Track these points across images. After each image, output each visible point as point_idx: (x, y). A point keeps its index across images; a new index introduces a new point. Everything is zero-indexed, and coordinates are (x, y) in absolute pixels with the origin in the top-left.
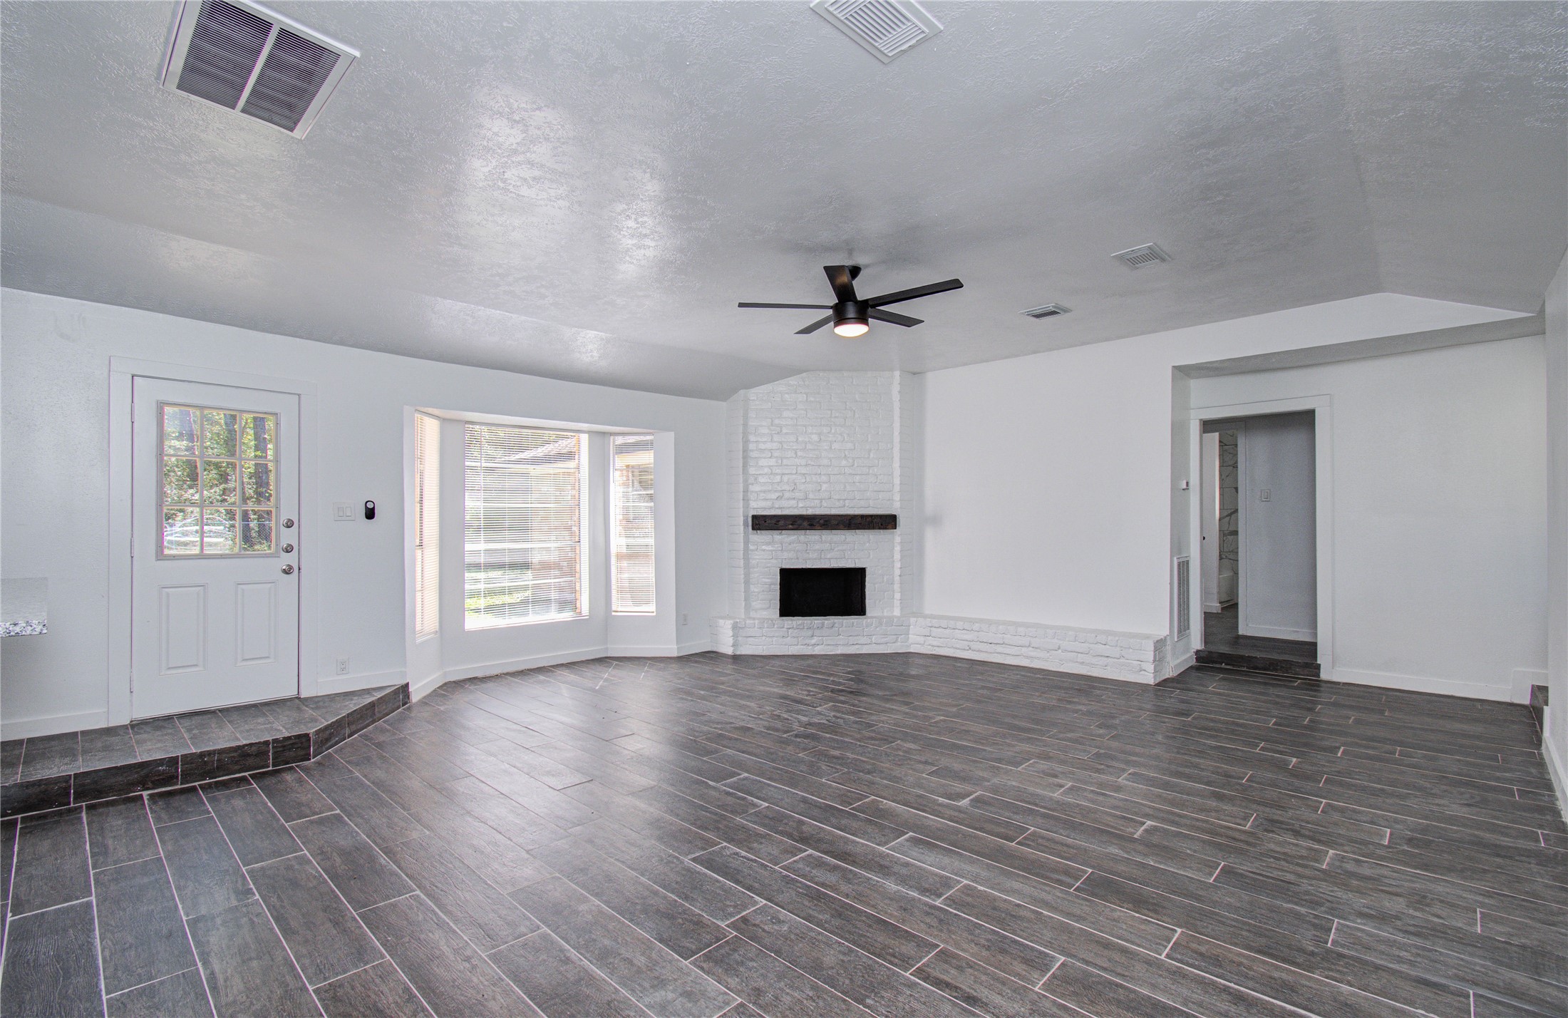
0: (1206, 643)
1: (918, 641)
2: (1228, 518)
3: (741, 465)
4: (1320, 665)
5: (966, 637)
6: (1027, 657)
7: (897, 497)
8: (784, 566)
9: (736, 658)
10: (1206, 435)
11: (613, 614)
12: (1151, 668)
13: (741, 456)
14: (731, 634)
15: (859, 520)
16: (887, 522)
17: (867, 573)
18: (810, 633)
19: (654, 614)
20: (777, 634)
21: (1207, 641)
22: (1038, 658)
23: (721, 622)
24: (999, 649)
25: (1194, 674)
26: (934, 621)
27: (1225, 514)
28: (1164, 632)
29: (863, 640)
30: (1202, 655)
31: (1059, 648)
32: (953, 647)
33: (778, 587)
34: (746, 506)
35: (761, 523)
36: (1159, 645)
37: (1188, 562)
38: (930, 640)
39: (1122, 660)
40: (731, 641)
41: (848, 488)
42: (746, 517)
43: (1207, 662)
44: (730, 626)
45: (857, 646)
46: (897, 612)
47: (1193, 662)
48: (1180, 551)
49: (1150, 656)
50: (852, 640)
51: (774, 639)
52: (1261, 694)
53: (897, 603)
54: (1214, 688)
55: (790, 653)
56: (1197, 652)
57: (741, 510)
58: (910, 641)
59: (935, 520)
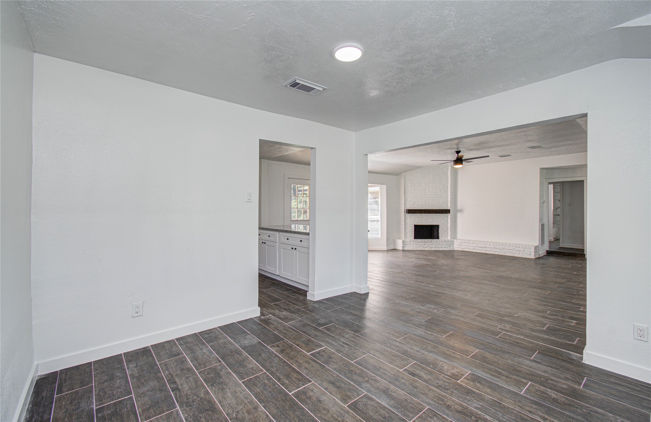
0: (549, 249)
1: (457, 246)
2: (556, 210)
3: (403, 194)
4: (585, 254)
5: (473, 245)
6: (494, 251)
7: (449, 204)
8: (416, 224)
9: (403, 250)
10: (549, 185)
11: (369, 238)
12: (533, 254)
13: (403, 192)
14: (402, 244)
15: (439, 211)
16: (447, 211)
17: (440, 227)
18: (424, 244)
19: (380, 238)
20: (415, 244)
21: (550, 247)
22: (497, 251)
23: (398, 240)
24: (484, 249)
25: (546, 257)
26: (463, 241)
27: (555, 209)
28: (537, 244)
29: (440, 246)
30: (548, 251)
31: (504, 249)
32: (469, 249)
33: (414, 230)
34: (405, 207)
35: (410, 211)
36: (536, 247)
37: (544, 224)
38: (461, 247)
39: (525, 252)
40: (402, 246)
41: (434, 201)
42: (405, 210)
43: (549, 253)
44: (402, 241)
45: (438, 248)
46: (449, 238)
47: (545, 254)
48: (542, 221)
49: (533, 250)
50: (437, 246)
51: (414, 245)
52: (567, 261)
53: (449, 236)
54: (552, 260)
55: (419, 250)
56: (547, 251)
57: (404, 208)
58: (454, 247)
59: (461, 211)
